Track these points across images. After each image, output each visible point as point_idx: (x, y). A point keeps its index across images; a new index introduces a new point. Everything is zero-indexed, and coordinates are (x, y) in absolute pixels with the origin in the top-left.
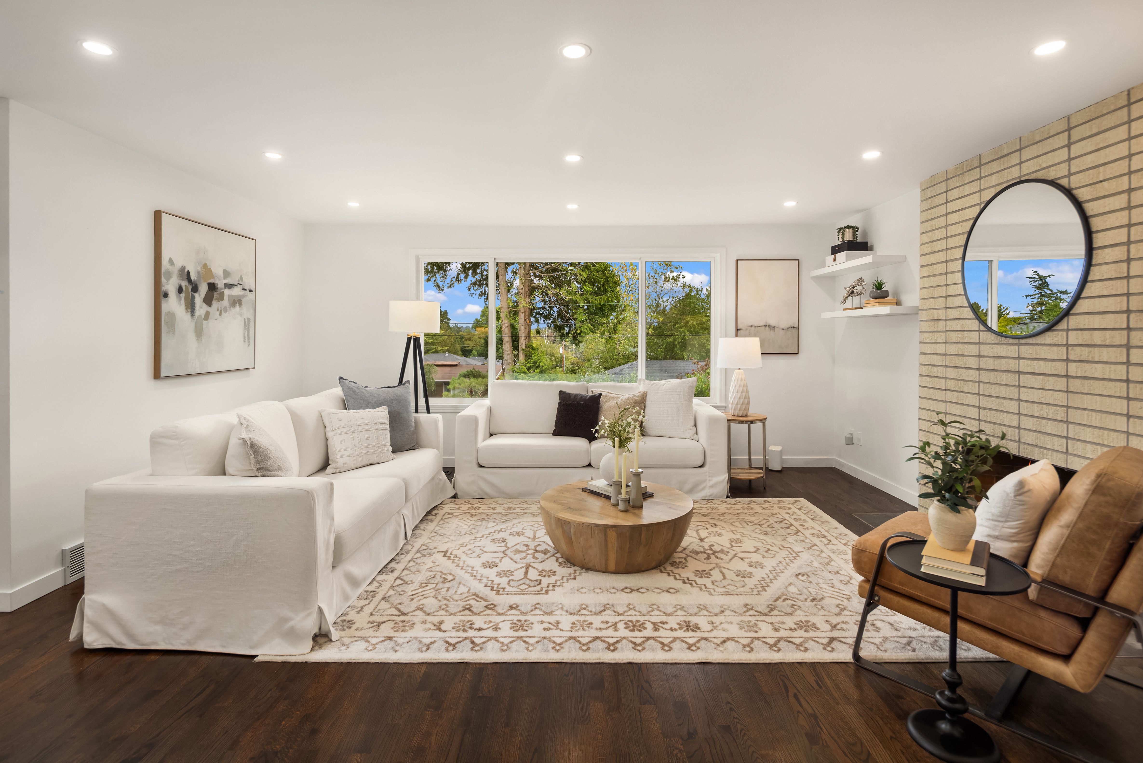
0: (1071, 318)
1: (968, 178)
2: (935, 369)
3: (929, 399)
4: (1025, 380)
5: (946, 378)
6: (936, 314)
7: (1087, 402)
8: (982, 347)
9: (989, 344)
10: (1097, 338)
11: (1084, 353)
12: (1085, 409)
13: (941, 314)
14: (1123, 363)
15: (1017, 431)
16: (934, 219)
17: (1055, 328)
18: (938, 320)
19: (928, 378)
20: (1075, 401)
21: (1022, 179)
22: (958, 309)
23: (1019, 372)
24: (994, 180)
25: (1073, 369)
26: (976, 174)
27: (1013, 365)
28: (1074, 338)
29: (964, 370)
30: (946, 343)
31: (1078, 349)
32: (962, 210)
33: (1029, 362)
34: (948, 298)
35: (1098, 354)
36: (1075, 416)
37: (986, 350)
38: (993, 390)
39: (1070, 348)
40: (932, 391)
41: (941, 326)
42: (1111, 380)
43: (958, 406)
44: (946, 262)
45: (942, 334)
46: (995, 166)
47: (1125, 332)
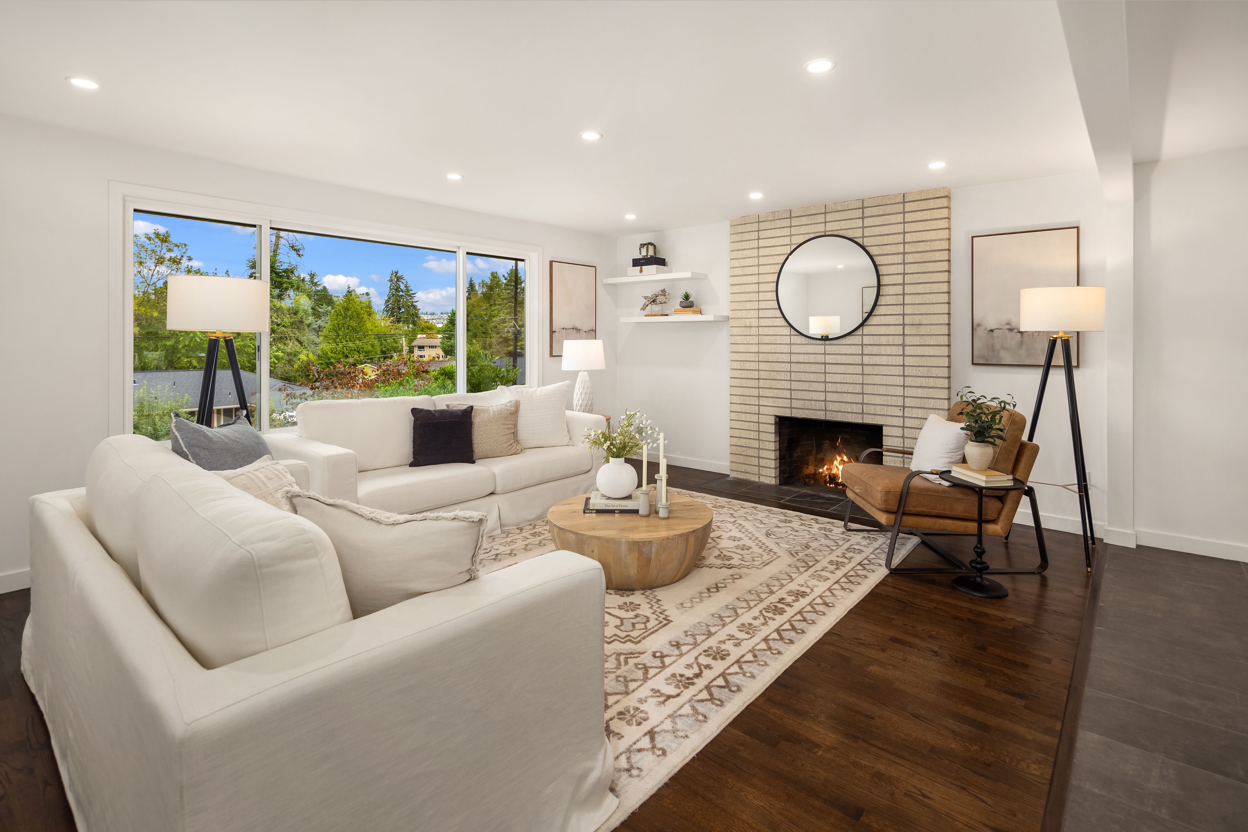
0: (864, 327)
1: (778, 224)
2: (748, 364)
3: (742, 387)
4: (829, 368)
5: (759, 370)
6: (748, 322)
7: (876, 379)
8: (793, 347)
9: (799, 344)
10: (883, 340)
11: (875, 350)
12: (875, 384)
13: (754, 322)
14: (901, 355)
15: (824, 403)
16: (744, 249)
17: (853, 334)
18: (750, 327)
19: (740, 371)
20: (868, 379)
21: (827, 233)
22: (771, 319)
23: (825, 363)
24: (803, 230)
25: (866, 360)
26: (787, 223)
27: (821, 359)
28: (866, 340)
29: (777, 364)
30: (759, 344)
31: (870, 347)
32: (773, 246)
33: (833, 356)
34: (760, 311)
35: (883, 350)
36: (867, 389)
37: (795, 349)
38: (803, 377)
39: (864, 347)
40: (744, 381)
41: (754, 331)
42: (892, 365)
43: (770, 390)
44: (758, 283)
45: (755, 337)
46: (804, 220)
47: (902, 337)
